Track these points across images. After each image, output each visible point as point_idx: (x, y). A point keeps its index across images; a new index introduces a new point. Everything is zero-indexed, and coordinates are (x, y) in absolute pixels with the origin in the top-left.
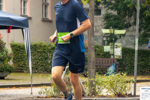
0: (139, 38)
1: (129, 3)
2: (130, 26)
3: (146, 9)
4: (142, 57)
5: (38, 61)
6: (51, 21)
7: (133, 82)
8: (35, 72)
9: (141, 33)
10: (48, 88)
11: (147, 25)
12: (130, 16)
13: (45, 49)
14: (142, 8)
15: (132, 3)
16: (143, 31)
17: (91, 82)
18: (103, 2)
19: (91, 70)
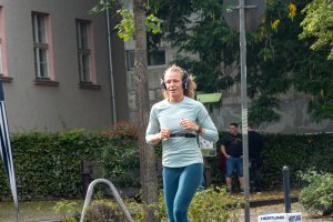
1: (224, 34)
2: (231, 83)
3: (261, 45)
5: (32, 173)
6: (55, 84)
7: (243, 206)
8: (27, 200)
9: (256, 98)
11: (268, 81)
12: (229, 63)
13: (45, 147)
14: (253, 42)
15: (232, 33)
17: (151, 212)
18: (167, 34)
19: (148, 184)
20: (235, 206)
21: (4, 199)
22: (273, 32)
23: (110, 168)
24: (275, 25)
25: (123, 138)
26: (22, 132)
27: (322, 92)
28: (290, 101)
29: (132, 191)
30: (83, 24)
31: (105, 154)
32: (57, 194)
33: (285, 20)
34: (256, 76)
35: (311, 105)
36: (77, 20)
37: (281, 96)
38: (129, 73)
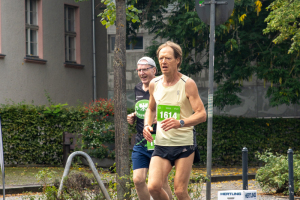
0: (215, 93)
1: (196, 24)
2: (200, 69)
3: (229, 36)
4: (225, 130)
5: (18, 141)
6: (43, 63)
7: (205, 181)
8: (13, 165)
9: (222, 83)
10: (37, 196)
11: (233, 68)
12: (199, 50)
13: (31, 118)
14: (222, 33)
15: (203, 24)
16: (225, 80)
17: (122, 183)
18: (146, 21)
20: (198, 181)
22: (240, 25)
23: (88, 140)
24: (242, 18)
25: (101, 114)
26: (11, 104)
27: (280, 81)
28: (253, 87)
29: (107, 162)
30: (70, 9)
31: (84, 127)
32: (40, 161)
33: (251, 14)
34: (223, 64)
35: (270, 91)
36: (66, 5)
37: (245, 83)
38: (110, 56)
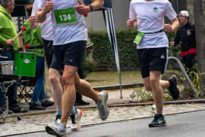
5: (127, 54)
8: (124, 70)
17: (203, 78)
19: (201, 61)
21: (110, 69)
23: (176, 51)
26: (121, 29)
